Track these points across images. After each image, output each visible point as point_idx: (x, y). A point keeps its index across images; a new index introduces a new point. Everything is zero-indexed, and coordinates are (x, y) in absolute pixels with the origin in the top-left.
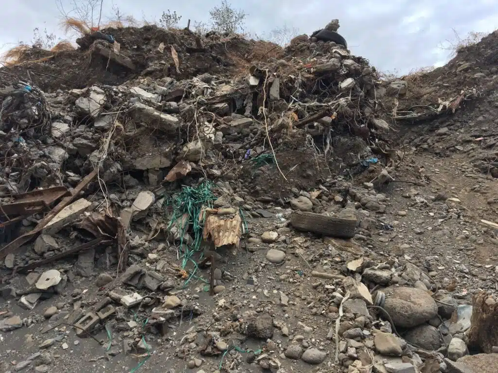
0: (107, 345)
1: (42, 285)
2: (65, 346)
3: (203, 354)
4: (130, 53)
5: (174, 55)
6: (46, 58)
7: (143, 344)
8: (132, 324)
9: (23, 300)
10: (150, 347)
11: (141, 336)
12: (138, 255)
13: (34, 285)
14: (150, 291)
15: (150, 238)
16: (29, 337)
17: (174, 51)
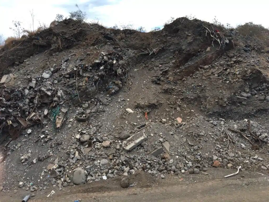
0: (39, 144)
1: (28, 133)
2: (32, 145)
3: (50, 147)
4: (45, 41)
5: (59, 41)
6: (19, 44)
7: (44, 144)
8: (42, 141)
9: (26, 135)
10: (45, 145)
11: (43, 143)
12: (45, 125)
13: (27, 132)
14: (45, 134)
15: (48, 120)
16: (27, 143)
17: (59, 40)
